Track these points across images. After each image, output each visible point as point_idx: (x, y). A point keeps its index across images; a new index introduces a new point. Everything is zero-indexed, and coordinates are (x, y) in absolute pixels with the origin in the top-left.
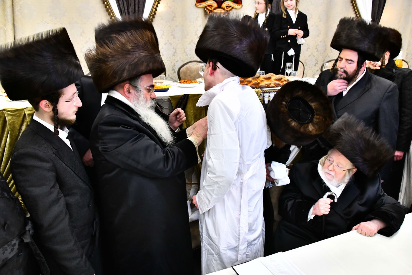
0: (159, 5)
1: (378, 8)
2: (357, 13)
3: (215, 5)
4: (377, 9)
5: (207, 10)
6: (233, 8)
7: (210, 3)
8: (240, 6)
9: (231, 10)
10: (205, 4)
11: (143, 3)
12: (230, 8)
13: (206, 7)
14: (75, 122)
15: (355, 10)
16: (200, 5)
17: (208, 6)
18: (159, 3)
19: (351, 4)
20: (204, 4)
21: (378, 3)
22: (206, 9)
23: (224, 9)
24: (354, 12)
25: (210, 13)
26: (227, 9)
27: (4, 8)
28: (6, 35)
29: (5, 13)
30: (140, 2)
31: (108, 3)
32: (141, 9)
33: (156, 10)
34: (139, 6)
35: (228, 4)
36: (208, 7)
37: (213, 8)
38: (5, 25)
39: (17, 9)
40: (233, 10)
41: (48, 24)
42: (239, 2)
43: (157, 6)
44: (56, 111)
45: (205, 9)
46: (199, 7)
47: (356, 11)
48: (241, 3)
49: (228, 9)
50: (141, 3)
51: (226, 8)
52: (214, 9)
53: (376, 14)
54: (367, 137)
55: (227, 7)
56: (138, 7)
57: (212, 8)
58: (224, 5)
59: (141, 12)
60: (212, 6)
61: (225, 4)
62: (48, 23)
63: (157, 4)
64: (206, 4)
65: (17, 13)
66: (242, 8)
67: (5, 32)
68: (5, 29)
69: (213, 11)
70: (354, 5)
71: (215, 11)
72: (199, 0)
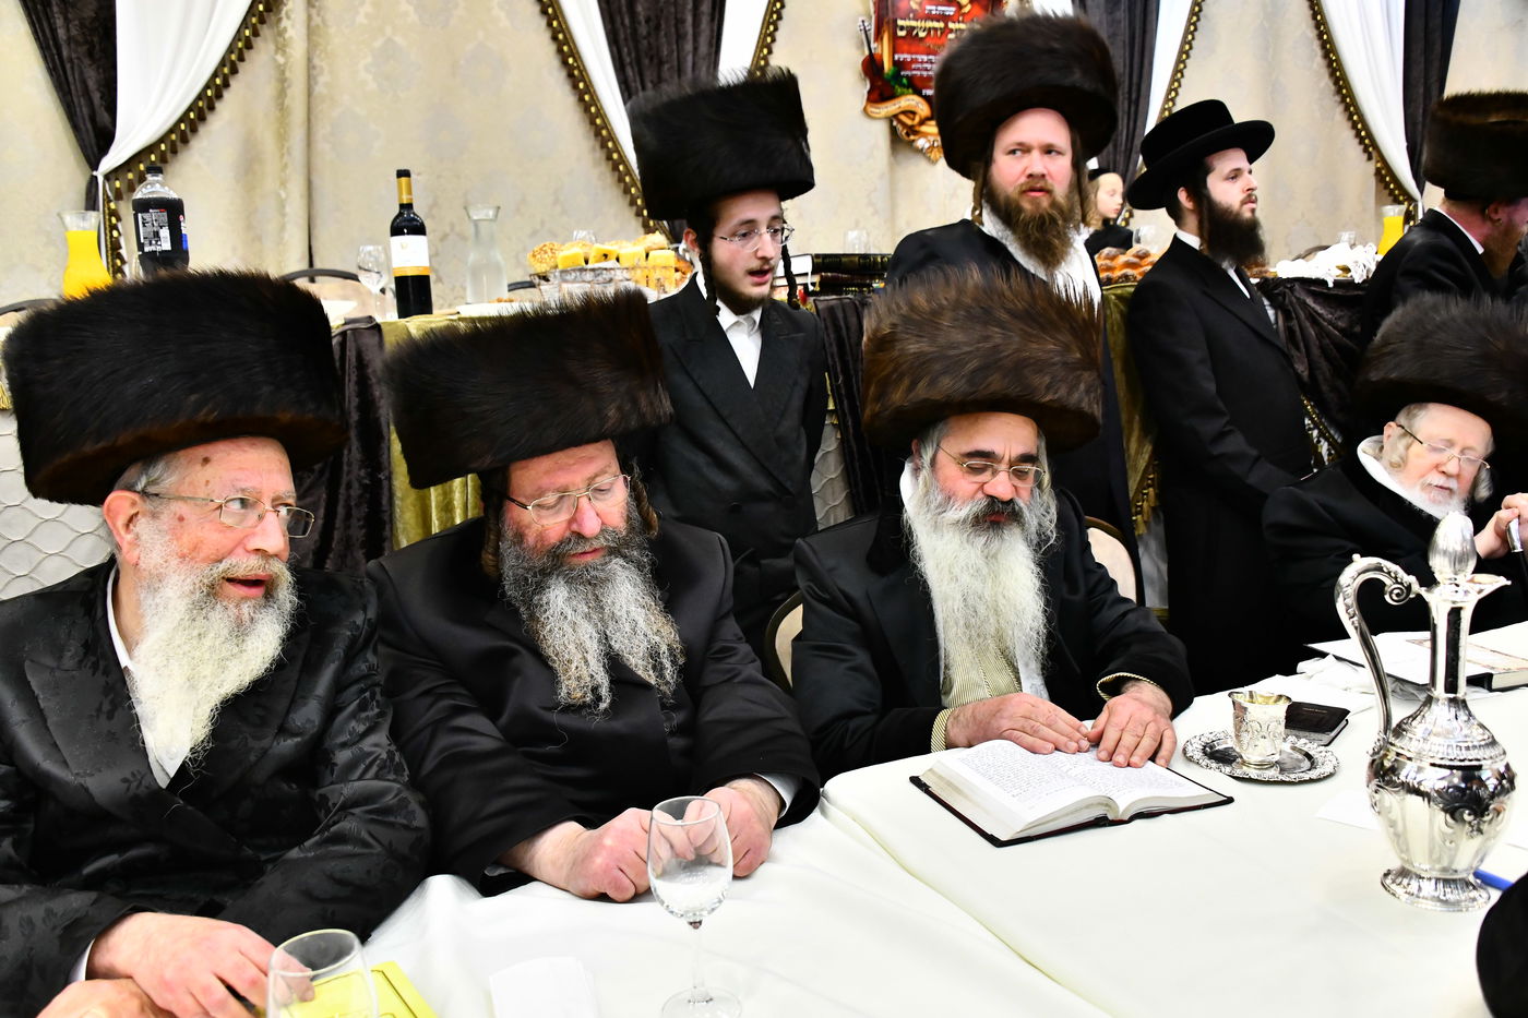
1: (1422, 106)
2: (1359, 126)
3: (923, 109)
4: (1421, 111)
5: (900, 127)
7: (908, 103)
10: (894, 107)
13: (896, 116)
15: (1350, 118)
16: (877, 111)
17: (904, 113)
19: (1338, 98)
20: (891, 108)
21: (1421, 90)
22: (895, 123)
24: (1350, 124)
25: (908, 135)
27: (282, 131)
28: (284, 215)
29: (287, 145)
31: (598, 110)
36: (902, 117)
37: (917, 119)
38: (283, 184)
39: (322, 131)
45: (891, 122)
46: (877, 116)
47: (1355, 118)
52: (923, 122)
57: (913, 119)
60: (914, 113)
64: (898, 106)
65: (322, 147)
67: (282, 205)
68: (283, 195)
69: (917, 128)
70: (1348, 100)
71: (924, 129)
72: (875, 95)
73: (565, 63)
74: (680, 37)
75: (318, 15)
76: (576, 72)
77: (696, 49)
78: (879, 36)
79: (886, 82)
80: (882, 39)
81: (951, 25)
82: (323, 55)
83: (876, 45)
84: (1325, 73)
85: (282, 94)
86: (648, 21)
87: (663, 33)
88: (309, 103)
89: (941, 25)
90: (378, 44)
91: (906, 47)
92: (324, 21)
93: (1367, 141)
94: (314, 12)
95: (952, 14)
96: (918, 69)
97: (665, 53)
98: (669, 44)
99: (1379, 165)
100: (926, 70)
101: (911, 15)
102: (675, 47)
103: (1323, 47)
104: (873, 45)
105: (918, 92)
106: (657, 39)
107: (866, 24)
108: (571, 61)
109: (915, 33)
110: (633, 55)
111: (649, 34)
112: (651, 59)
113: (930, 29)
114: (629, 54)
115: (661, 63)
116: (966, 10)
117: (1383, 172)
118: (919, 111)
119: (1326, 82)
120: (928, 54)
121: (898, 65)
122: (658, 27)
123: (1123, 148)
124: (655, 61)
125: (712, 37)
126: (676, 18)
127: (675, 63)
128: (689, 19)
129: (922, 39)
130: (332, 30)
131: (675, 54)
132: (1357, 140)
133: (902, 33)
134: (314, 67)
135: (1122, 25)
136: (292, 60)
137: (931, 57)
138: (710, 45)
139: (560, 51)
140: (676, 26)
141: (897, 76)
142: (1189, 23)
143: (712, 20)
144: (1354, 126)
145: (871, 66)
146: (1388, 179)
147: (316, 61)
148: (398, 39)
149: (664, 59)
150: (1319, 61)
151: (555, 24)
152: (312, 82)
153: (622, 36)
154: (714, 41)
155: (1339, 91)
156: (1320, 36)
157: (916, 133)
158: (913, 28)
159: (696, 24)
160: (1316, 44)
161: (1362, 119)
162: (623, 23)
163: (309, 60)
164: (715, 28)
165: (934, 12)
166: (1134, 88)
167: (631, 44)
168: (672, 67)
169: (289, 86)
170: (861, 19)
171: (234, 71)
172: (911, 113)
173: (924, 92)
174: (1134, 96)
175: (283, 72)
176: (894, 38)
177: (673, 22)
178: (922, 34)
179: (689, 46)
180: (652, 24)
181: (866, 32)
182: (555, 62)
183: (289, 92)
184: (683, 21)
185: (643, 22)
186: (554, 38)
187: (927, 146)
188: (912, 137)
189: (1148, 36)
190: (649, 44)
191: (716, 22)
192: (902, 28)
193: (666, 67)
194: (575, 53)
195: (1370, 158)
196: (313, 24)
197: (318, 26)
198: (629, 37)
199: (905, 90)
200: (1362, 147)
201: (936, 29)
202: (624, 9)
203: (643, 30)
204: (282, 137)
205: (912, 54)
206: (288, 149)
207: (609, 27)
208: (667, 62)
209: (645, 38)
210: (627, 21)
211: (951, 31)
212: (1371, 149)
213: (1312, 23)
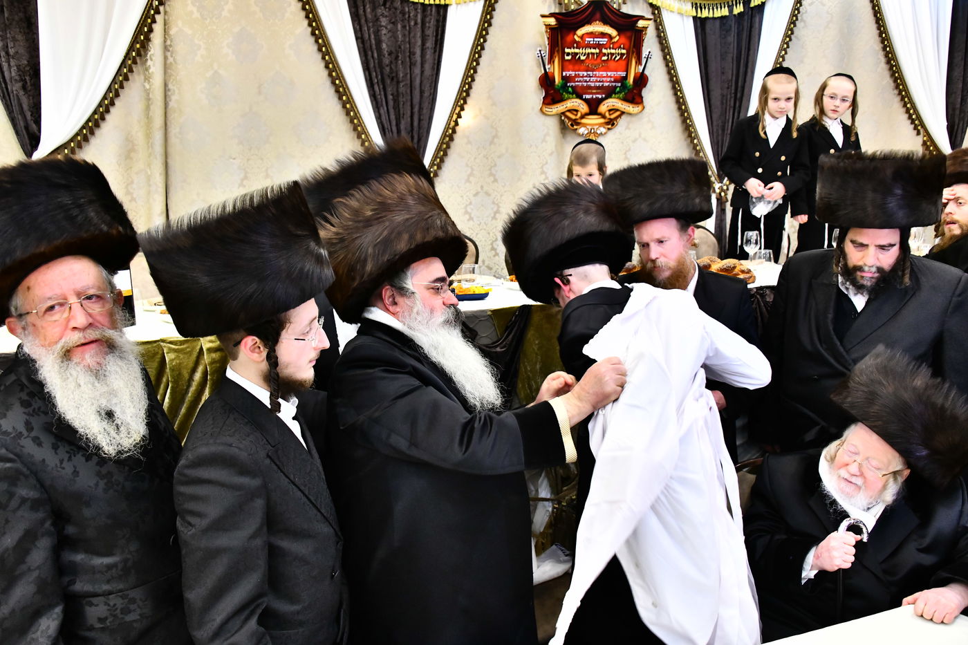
0: (462, 113)
1: (960, 96)
3: (584, 108)
4: (959, 100)
5: (567, 120)
6: (623, 113)
7: (572, 104)
8: (640, 108)
9: (619, 116)
10: (562, 107)
11: (429, 112)
12: (618, 113)
13: (563, 113)
14: (313, 385)
15: (905, 105)
16: (551, 110)
17: (569, 111)
18: (462, 109)
19: (896, 92)
20: (560, 108)
21: (961, 86)
22: (563, 118)
23: (603, 116)
24: (904, 110)
25: (572, 125)
26: (610, 115)
27: (148, 132)
28: (150, 185)
29: (151, 141)
30: (423, 109)
31: (356, 114)
32: (425, 123)
33: (457, 124)
34: (422, 118)
35: (612, 104)
36: (568, 114)
37: (579, 115)
38: (149, 165)
39: (173, 131)
40: (623, 117)
41: (234, 161)
42: (637, 99)
43: (459, 116)
44: (273, 360)
45: (561, 117)
46: (549, 113)
47: (908, 106)
48: (640, 101)
49: (612, 117)
50: (425, 111)
51: (607, 114)
52: (583, 117)
53: (957, 112)
54: (940, 401)
55: (610, 110)
56: (420, 120)
57: (576, 115)
58: (603, 108)
59: (425, 130)
60: (577, 111)
61: (606, 105)
62: (234, 159)
63: (459, 112)
64: (565, 106)
65: (173, 140)
66: (643, 112)
67: (149, 178)
68: (149, 173)
69: (579, 121)
70: (904, 93)
71: (584, 121)
72: (549, 99)
73: (333, 83)
74: (412, 64)
75: (172, 56)
76: (341, 89)
77: (422, 72)
78: (551, 60)
79: (557, 91)
80: (553, 62)
81: (604, 51)
82: (174, 82)
83: (549, 66)
84: (887, 74)
85: (148, 108)
86: (390, 54)
87: (400, 62)
88: (166, 113)
89: (597, 51)
90: (209, 74)
91: (571, 67)
92: (174, 60)
93: (916, 122)
94: (169, 54)
95: (605, 43)
96: (580, 81)
97: (401, 75)
98: (405, 68)
99: (925, 139)
100: (586, 81)
101: (575, 45)
102: (409, 71)
103: (886, 56)
104: (547, 67)
105: (580, 97)
106: (396, 67)
107: (542, 52)
108: (337, 82)
109: (577, 57)
110: (380, 77)
111: (391, 62)
112: (392, 79)
113: (588, 53)
114: (377, 77)
115: (398, 82)
116: (616, 40)
117: (928, 143)
118: (581, 110)
119: (888, 81)
120: (587, 71)
121: (566, 79)
122: (397, 57)
123: (729, 131)
124: (395, 80)
125: (435, 64)
126: (410, 52)
127: (409, 82)
128: (418, 52)
129: (583, 60)
130: (179, 67)
131: (409, 75)
132: (910, 121)
133: (569, 58)
134: (169, 90)
135: (732, 46)
136: (153, 87)
137: (589, 73)
138: (433, 68)
139: (330, 75)
140: (410, 57)
141: (564, 87)
142: (783, 42)
143: (435, 52)
144: (908, 111)
145: (546, 81)
146: (931, 148)
147: (170, 86)
148: (221, 72)
149: (401, 79)
150: (883, 66)
151: (327, 58)
152: (168, 100)
153: (372, 65)
154: (436, 67)
155: (897, 87)
156: (884, 48)
157: (578, 124)
158: (577, 54)
159: (423, 55)
160: (881, 55)
161: (914, 107)
162: (373, 57)
163: (166, 85)
164: (437, 58)
165: (592, 42)
166: (739, 89)
167: (378, 70)
168: (406, 84)
169: (152, 103)
170: (538, 49)
171: (117, 95)
172: (575, 111)
173: (584, 96)
174: (739, 95)
175: (148, 94)
176: (563, 60)
177: (408, 54)
178: (583, 58)
179: (417, 71)
180: (393, 56)
181: (542, 58)
182: (328, 82)
183: (152, 107)
184: (414, 54)
185: (386, 56)
186: (327, 67)
187: (586, 132)
188: (575, 127)
189: (751, 52)
190: (391, 68)
191: (437, 53)
192: (568, 54)
193: (401, 85)
194: (340, 76)
195: (918, 133)
196: (168, 62)
197: (171, 63)
198: (377, 66)
199: (571, 96)
200: (913, 126)
201: (593, 54)
202: (374, 47)
203: (386, 61)
204: (148, 136)
205: (575, 71)
206: (152, 144)
207: (364, 58)
208: (403, 81)
209: (387, 66)
210: (376, 55)
211: (604, 55)
212: (919, 128)
213: (878, 39)
